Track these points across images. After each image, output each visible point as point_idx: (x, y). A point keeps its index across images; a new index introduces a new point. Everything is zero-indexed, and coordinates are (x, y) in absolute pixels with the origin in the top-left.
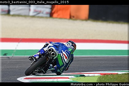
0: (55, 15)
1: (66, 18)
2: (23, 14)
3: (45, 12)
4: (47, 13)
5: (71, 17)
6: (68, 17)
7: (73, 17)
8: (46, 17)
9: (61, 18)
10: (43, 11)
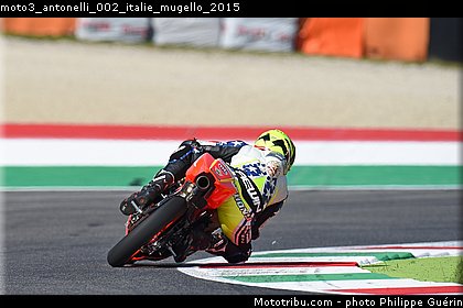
0: (311, 46)
1: (347, 56)
2: (199, 43)
3: (274, 36)
4: (283, 39)
5: (366, 53)
6: (357, 51)
7: (375, 51)
8: (281, 54)
9: (330, 56)
10: (271, 32)
